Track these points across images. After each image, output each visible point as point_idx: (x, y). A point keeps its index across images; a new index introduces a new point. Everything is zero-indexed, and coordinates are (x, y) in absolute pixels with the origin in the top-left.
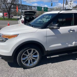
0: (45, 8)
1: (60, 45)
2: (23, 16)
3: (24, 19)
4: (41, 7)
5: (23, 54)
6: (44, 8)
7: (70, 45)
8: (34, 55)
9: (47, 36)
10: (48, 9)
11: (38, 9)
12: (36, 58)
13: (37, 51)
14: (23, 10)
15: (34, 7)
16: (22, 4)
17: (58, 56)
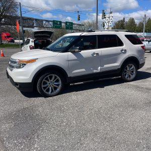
0: (68, 24)
1: (84, 70)
2: (31, 40)
3: (33, 43)
4: (61, 22)
5: (44, 80)
6: (66, 23)
7: (95, 71)
8: (55, 82)
9: (68, 61)
10: (74, 25)
11: (54, 26)
12: (58, 85)
13: (58, 78)
14: (24, 27)
15: (47, 21)
16: (22, 15)
17: (82, 83)
